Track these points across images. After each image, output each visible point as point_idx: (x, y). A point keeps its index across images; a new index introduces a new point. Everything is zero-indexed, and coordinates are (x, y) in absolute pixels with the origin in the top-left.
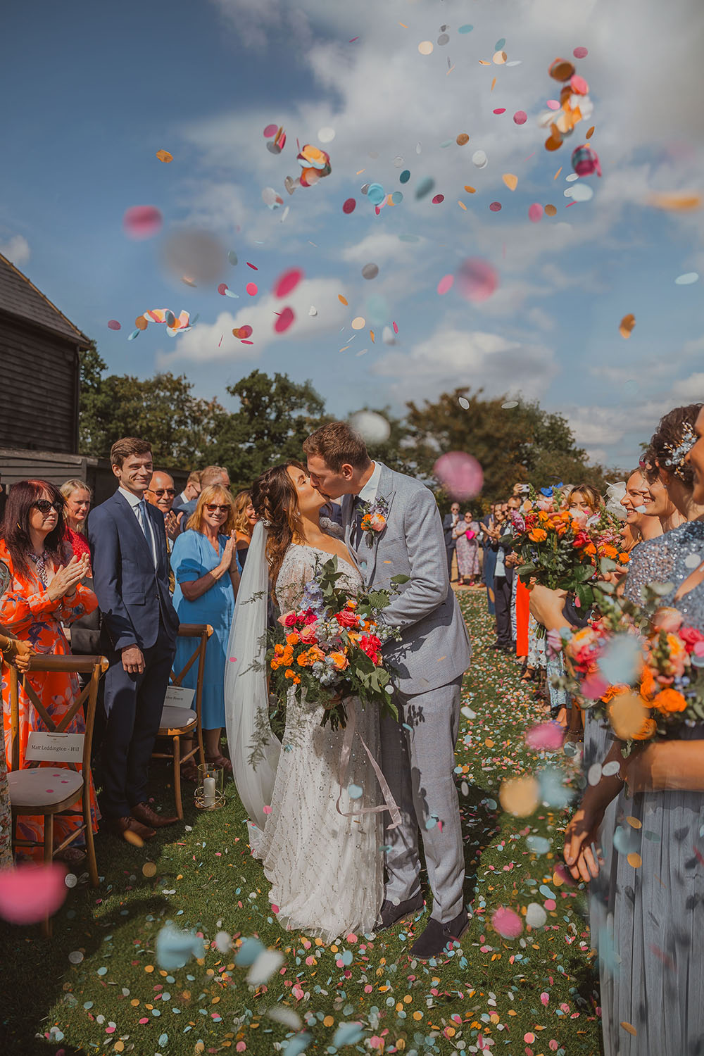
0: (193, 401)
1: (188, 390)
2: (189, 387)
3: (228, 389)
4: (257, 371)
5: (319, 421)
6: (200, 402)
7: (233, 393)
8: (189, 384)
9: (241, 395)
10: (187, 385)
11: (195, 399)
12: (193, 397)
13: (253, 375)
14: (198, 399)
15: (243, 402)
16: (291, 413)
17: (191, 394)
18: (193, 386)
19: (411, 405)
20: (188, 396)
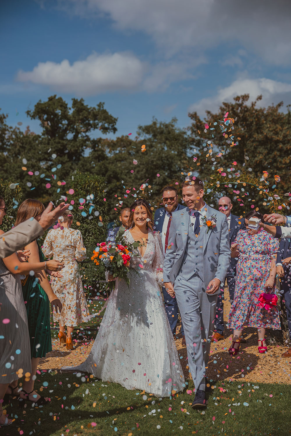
0: (9, 130)
1: (4, 120)
2: (4, 118)
3: (28, 113)
4: (55, 96)
5: (116, 143)
6: (15, 129)
7: (33, 117)
8: (3, 115)
9: (40, 118)
10: (3, 116)
11: (11, 128)
12: (9, 126)
13: (51, 99)
14: (14, 127)
15: (43, 125)
16: (87, 134)
17: (7, 124)
18: (7, 116)
19: (194, 116)
20: (5, 125)
